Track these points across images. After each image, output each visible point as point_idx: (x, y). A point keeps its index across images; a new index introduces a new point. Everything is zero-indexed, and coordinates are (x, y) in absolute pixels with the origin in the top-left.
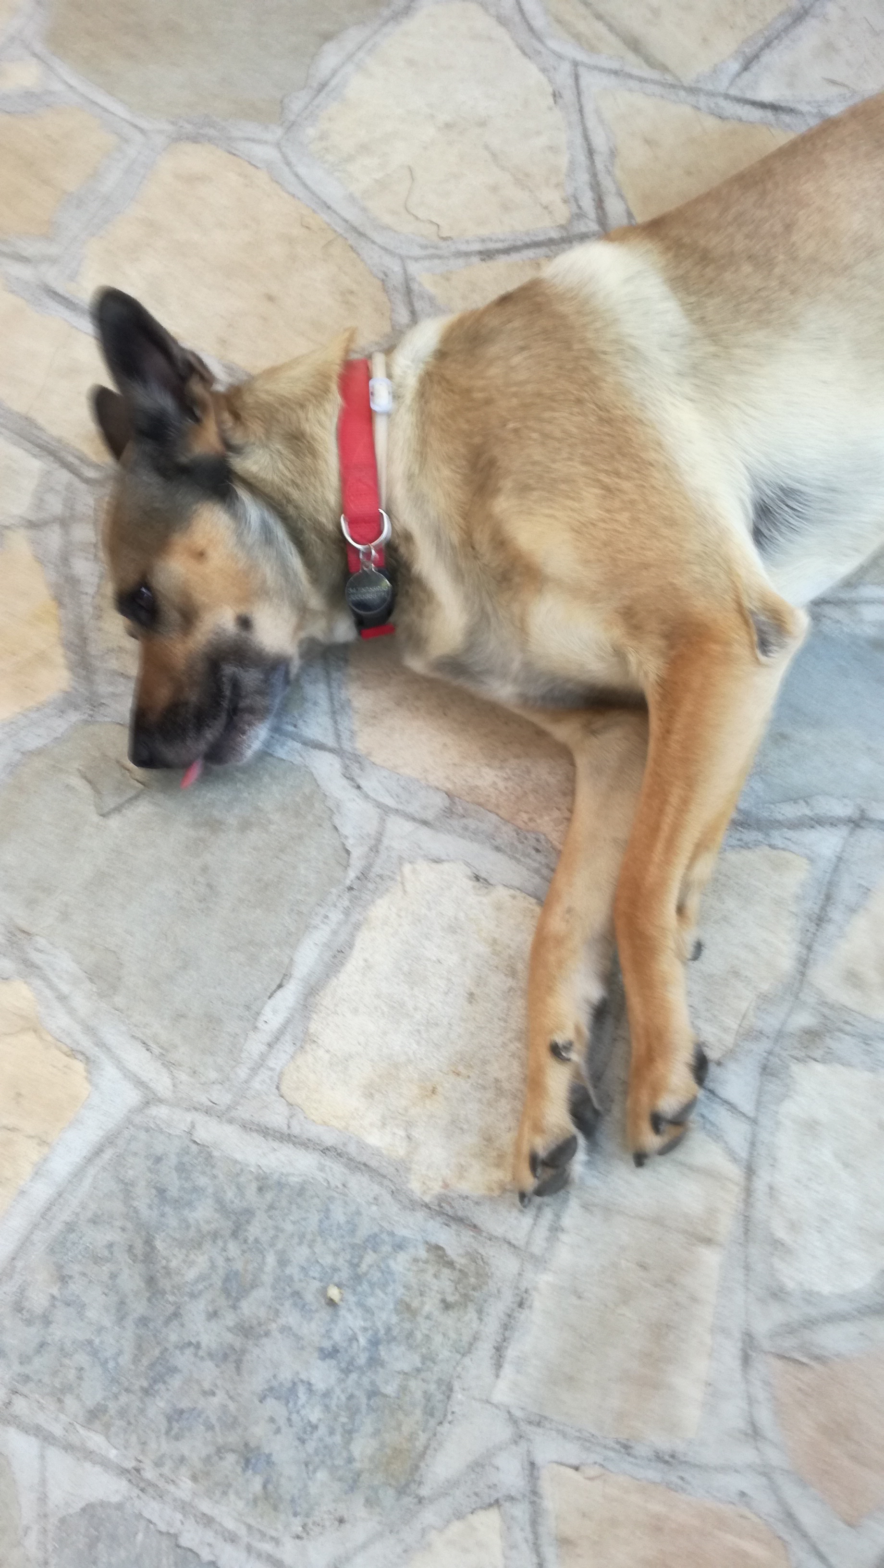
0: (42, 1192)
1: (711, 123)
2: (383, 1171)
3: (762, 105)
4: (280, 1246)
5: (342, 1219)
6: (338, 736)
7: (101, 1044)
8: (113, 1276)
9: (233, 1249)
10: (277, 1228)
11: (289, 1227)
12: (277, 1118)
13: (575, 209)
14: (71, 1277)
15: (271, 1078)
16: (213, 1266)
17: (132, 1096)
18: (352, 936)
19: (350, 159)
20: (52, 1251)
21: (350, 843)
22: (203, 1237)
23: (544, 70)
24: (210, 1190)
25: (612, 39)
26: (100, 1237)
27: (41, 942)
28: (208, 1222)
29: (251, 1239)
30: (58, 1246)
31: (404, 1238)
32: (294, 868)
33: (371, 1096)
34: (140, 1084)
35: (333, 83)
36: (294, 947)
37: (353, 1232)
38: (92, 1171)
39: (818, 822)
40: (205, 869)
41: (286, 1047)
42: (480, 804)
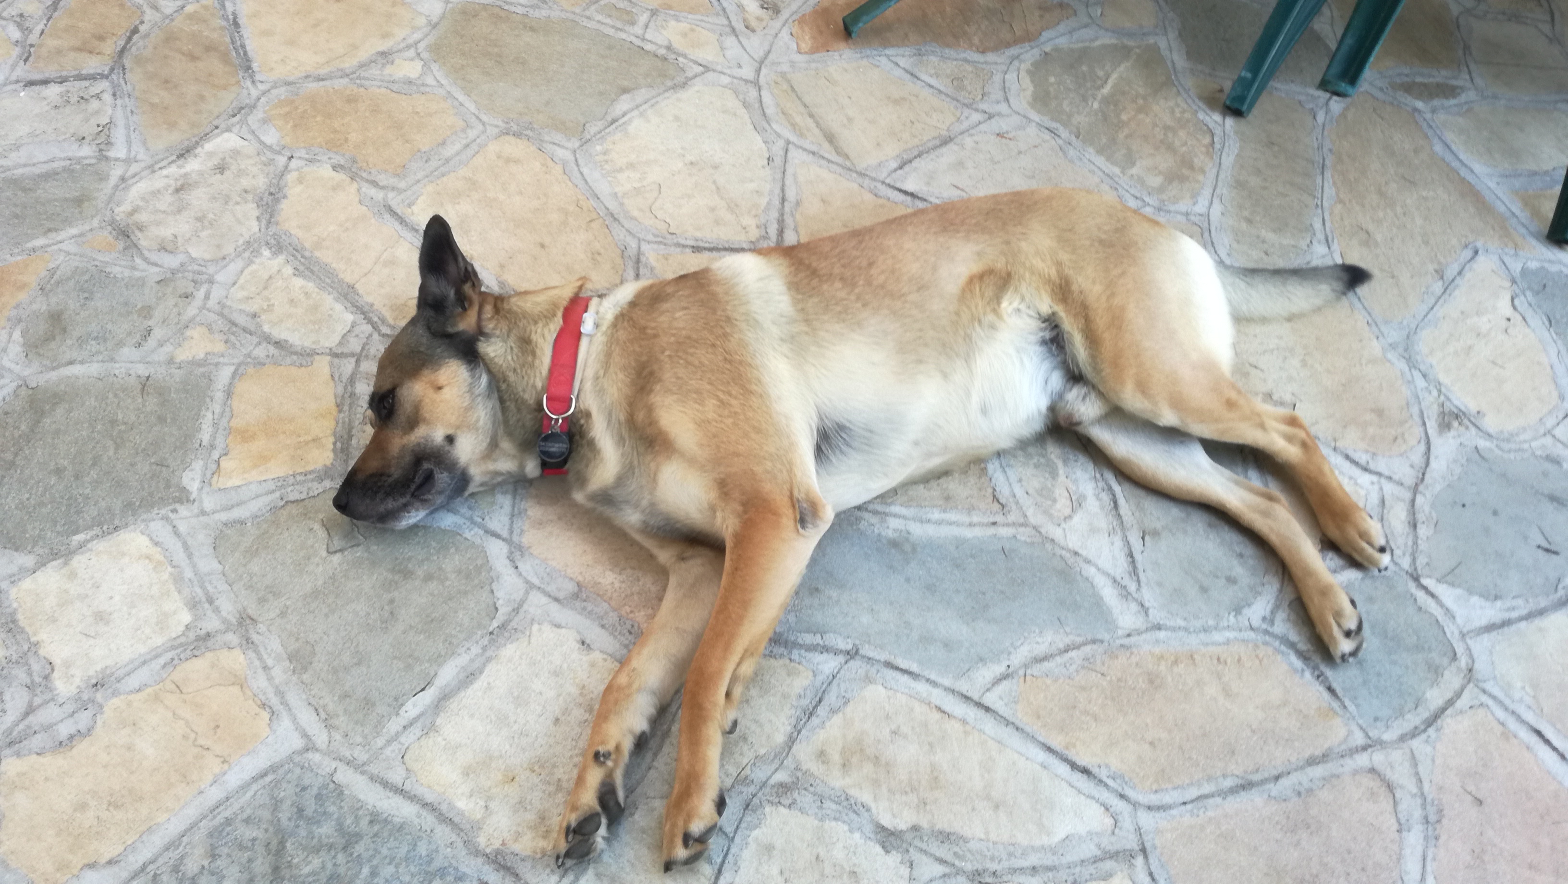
0: (215, 794)
1: (868, 197)
2: (462, 826)
3: (906, 193)
4: (375, 862)
5: (424, 853)
6: (511, 532)
7: (285, 704)
8: (250, 861)
9: (341, 858)
10: (375, 850)
11: (385, 851)
12: (396, 776)
13: (764, 233)
14: (220, 856)
15: (400, 750)
16: (323, 867)
17: (298, 743)
18: (484, 665)
19: (621, 170)
20: (210, 835)
21: (499, 603)
22: (322, 846)
23: (765, 142)
24: (335, 816)
25: (816, 131)
26: (248, 833)
27: (262, 628)
28: (328, 837)
29: (355, 854)
30: (215, 834)
31: (465, 874)
32: (456, 612)
33: (468, 774)
34: (305, 735)
35: (621, 121)
36: (440, 665)
37: (429, 862)
38: (255, 787)
39: (825, 649)
40: (392, 601)
41: (416, 730)
42: (598, 595)
